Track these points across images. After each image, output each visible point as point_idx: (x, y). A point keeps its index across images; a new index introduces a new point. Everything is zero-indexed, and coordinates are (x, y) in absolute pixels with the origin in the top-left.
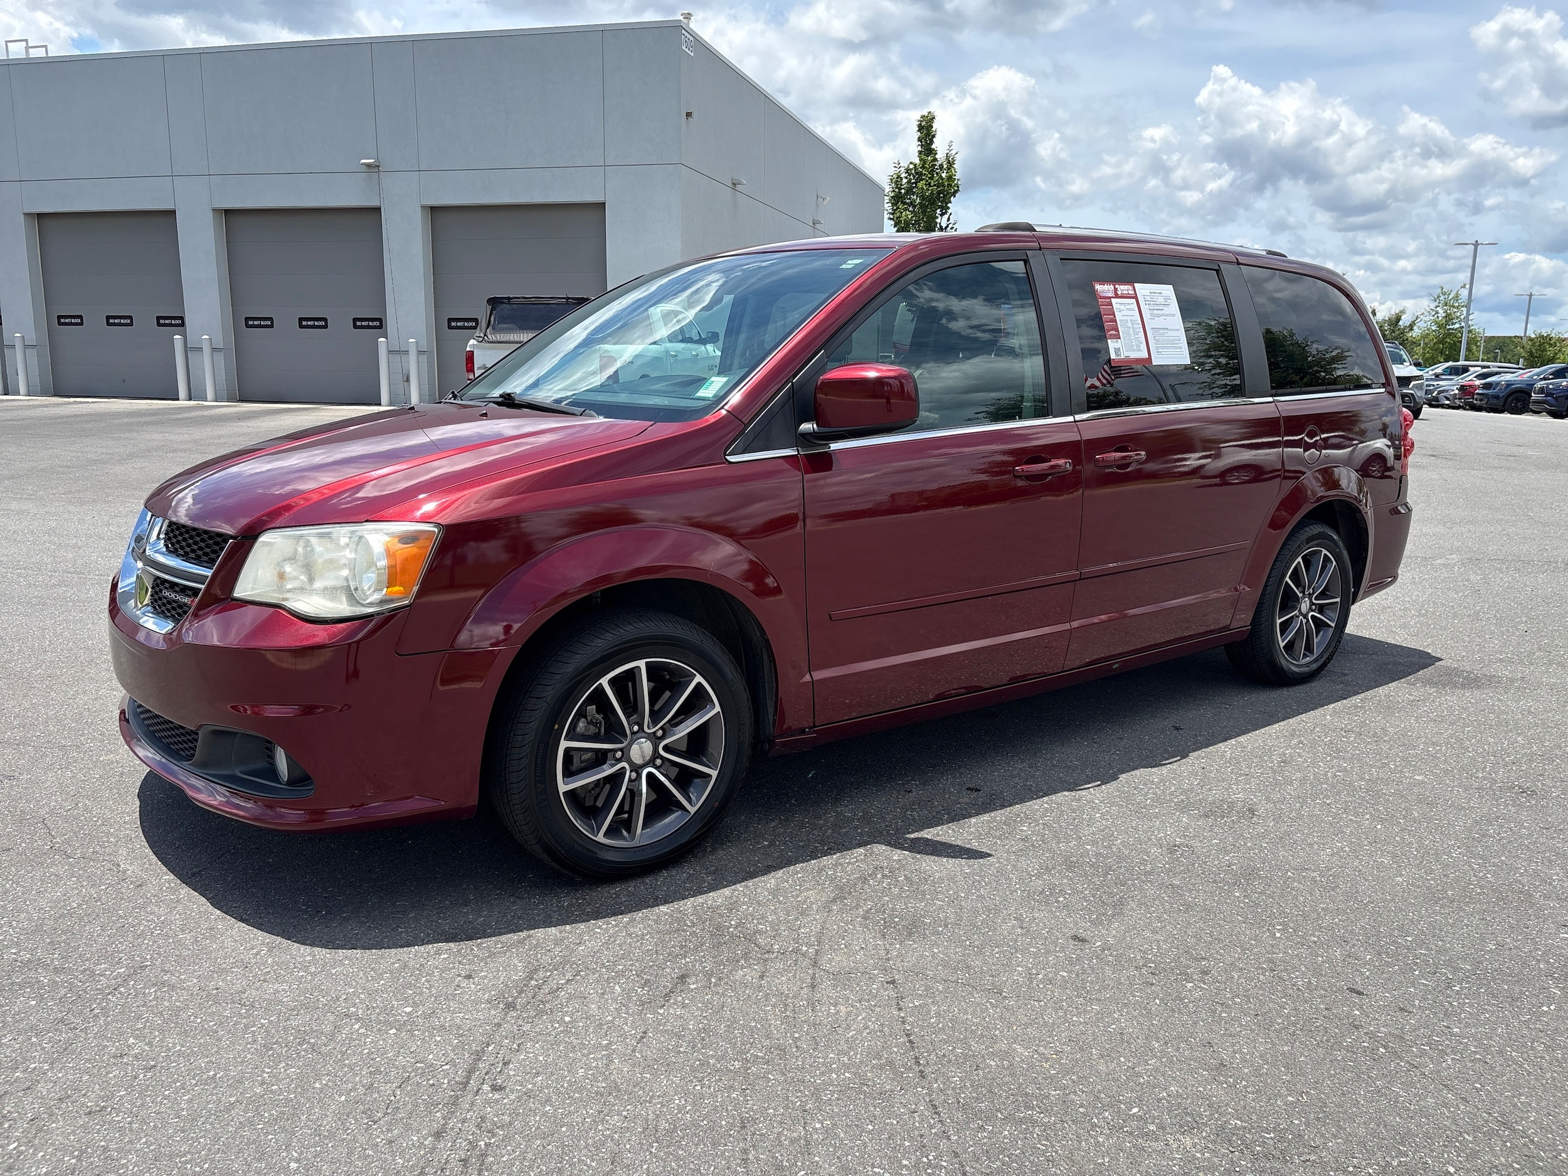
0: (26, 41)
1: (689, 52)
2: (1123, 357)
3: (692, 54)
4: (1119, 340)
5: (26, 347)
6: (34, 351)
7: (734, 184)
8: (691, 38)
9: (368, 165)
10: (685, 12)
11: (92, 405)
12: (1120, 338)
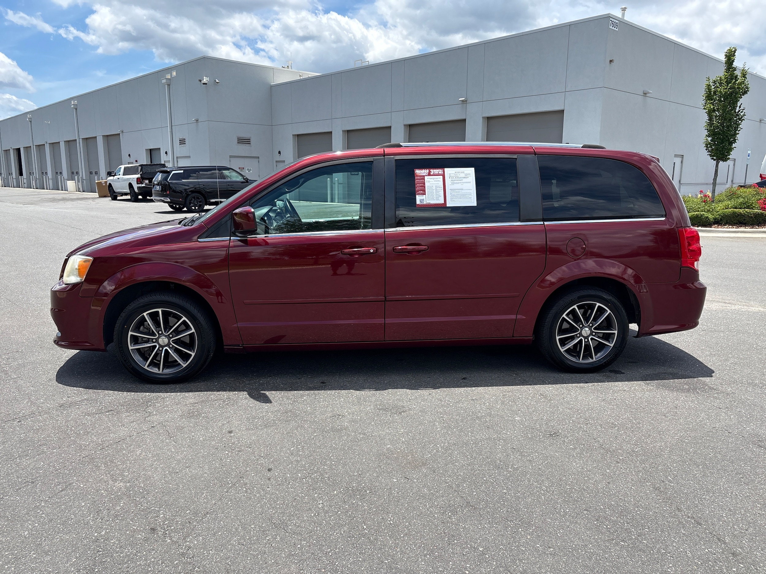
0: (361, 60)
1: (615, 29)
2: (425, 203)
3: (617, 30)
4: (425, 196)
5: (339, 184)
6: (342, 185)
7: (645, 94)
8: (617, 22)
9: (463, 101)
10: (623, 7)
11: (353, 207)
12: (425, 194)
